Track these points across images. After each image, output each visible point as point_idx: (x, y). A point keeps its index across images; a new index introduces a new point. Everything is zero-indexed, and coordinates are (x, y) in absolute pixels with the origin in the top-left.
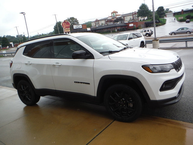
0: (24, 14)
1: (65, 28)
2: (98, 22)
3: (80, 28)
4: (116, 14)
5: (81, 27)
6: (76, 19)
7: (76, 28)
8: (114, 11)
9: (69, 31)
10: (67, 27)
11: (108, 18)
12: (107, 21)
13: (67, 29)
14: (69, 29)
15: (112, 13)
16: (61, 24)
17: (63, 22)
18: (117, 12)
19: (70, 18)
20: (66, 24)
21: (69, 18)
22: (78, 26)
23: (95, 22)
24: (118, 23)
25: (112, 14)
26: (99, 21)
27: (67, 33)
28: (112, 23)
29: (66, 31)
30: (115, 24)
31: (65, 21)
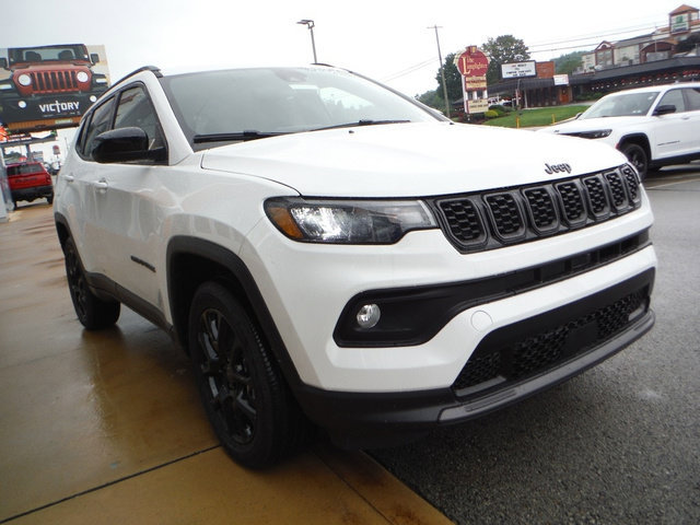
0: (311, 24)
1: (467, 76)
2: (609, 52)
3: (528, 74)
4: (690, 17)
5: (533, 73)
6: (521, 42)
7: (511, 76)
8: (684, 6)
9: (484, 85)
10: (474, 72)
11: (654, 38)
12: (648, 45)
13: (474, 78)
14: (481, 78)
15: (672, 15)
16: (456, 62)
17: (464, 54)
18: (696, 11)
19: (500, 39)
20: (471, 60)
21: (495, 39)
22: (521, 69)
23: (597, 51)
24: (692, 54)
25: (674, 17)
26: (612, 48)
27: (475, 94)
28: (661, 55)
29: (469, 86)
30: (676, 58)
31: (469, 48)
